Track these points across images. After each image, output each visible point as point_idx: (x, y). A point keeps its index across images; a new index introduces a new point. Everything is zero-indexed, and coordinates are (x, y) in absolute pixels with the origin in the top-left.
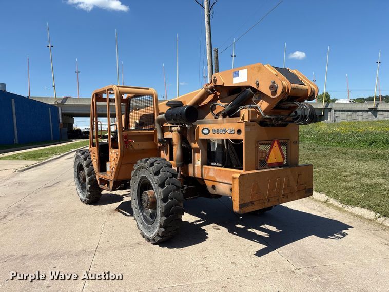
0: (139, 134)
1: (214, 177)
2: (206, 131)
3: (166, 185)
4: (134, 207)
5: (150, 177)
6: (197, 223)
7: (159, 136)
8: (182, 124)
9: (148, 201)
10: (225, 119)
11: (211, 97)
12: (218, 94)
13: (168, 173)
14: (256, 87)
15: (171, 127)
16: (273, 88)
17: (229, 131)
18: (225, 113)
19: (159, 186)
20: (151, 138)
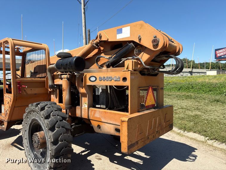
0: (32, 81)
1: (99, 118)
2: (93, 79)
3: (56, 128)
4: (25, 146)
5: (41, 120)
6: (83, 154)
7: (50, 83)
8: (70, 72)
9: (38, 143)
10: (109, 69)
11: (96, 51)
12: (102, 48)
13: (59, 117)
14: (138, 42)
15: (61, 75)
16: (155, 42)
17: (115, 79)
18: (109, 64)
19: (49, 130)
20: (43, 84)
